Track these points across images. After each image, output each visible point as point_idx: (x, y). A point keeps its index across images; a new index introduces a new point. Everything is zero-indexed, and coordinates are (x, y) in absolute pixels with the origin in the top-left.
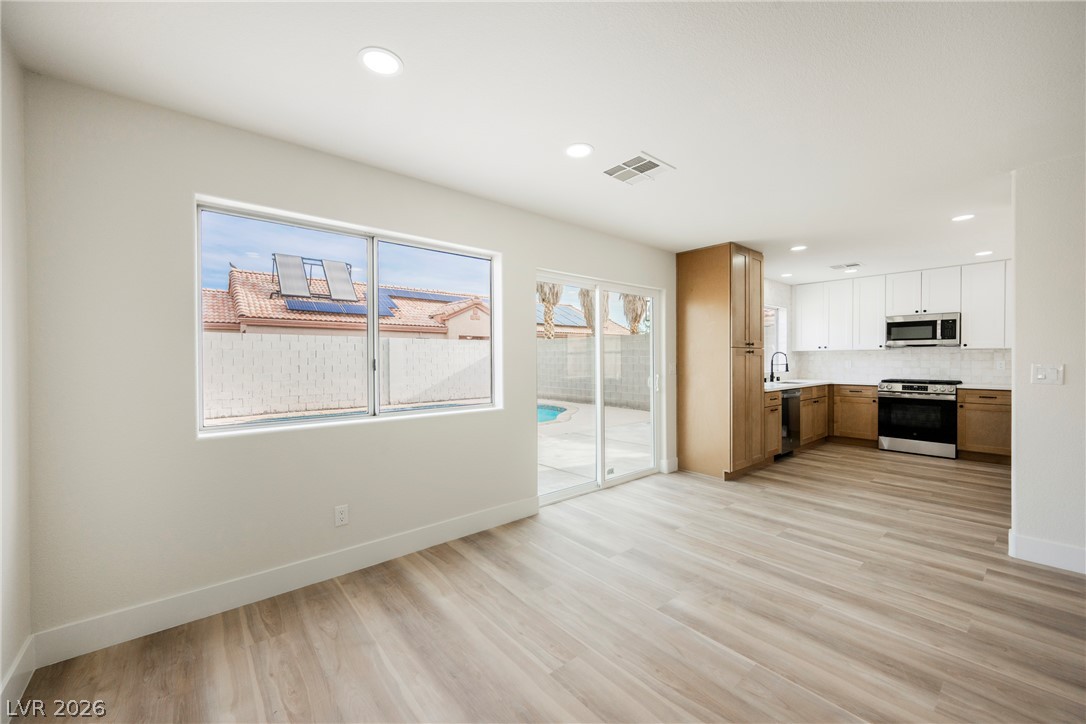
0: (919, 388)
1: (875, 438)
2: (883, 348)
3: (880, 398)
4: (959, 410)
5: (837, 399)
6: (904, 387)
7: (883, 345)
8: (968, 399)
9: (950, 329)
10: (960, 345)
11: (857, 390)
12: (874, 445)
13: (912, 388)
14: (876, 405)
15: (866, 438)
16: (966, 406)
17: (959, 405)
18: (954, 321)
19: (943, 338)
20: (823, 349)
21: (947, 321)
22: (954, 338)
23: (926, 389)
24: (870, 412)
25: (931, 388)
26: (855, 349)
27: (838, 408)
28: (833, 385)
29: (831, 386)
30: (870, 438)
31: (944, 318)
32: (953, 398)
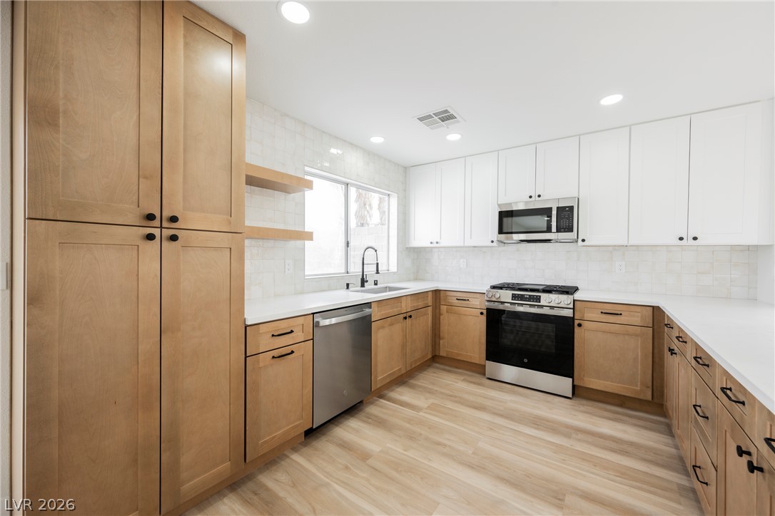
0: (531, 298)
1: (483, 364)
2: (495, 244)
3: (488, 310)
4: (577, 330)
5: (444, 308)
6: (514, 297)
7: (495, 240)
8: (588, 315)
9: (565, 218)
10: (577, 242)
11: (464, 298)
12: (481, 370)
13: (522, 298)
14: (484, 318)
15: (473, 361)
16: (585, 324)
17: (576, 322)
18: (571, 208)
19: (558, 230)
20: (435, 245)
21: (564, 208)
22: (571, 230)
23: (538, 299)
24: (477, 328)
25: (546, 299)
26: (466, 245)
27: (446, 320)
28: (440, 290)
29: (437, 293)
30: (477, 362)
31: (561, 205)
32: (568, 313)
